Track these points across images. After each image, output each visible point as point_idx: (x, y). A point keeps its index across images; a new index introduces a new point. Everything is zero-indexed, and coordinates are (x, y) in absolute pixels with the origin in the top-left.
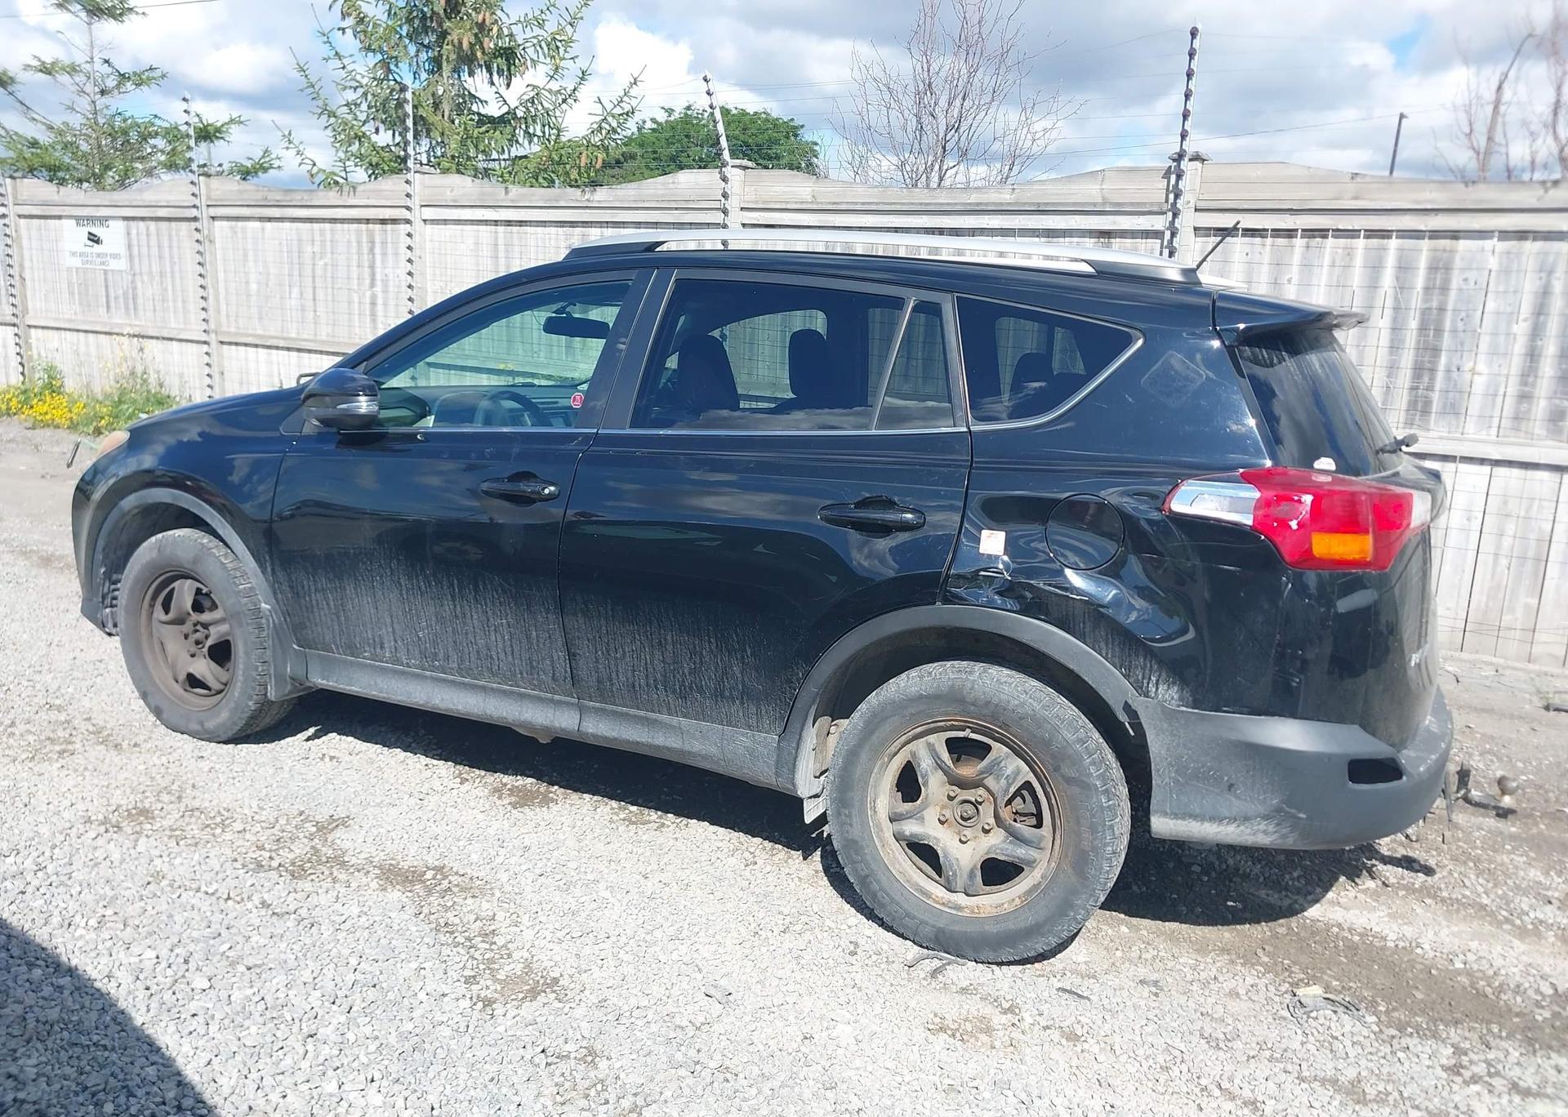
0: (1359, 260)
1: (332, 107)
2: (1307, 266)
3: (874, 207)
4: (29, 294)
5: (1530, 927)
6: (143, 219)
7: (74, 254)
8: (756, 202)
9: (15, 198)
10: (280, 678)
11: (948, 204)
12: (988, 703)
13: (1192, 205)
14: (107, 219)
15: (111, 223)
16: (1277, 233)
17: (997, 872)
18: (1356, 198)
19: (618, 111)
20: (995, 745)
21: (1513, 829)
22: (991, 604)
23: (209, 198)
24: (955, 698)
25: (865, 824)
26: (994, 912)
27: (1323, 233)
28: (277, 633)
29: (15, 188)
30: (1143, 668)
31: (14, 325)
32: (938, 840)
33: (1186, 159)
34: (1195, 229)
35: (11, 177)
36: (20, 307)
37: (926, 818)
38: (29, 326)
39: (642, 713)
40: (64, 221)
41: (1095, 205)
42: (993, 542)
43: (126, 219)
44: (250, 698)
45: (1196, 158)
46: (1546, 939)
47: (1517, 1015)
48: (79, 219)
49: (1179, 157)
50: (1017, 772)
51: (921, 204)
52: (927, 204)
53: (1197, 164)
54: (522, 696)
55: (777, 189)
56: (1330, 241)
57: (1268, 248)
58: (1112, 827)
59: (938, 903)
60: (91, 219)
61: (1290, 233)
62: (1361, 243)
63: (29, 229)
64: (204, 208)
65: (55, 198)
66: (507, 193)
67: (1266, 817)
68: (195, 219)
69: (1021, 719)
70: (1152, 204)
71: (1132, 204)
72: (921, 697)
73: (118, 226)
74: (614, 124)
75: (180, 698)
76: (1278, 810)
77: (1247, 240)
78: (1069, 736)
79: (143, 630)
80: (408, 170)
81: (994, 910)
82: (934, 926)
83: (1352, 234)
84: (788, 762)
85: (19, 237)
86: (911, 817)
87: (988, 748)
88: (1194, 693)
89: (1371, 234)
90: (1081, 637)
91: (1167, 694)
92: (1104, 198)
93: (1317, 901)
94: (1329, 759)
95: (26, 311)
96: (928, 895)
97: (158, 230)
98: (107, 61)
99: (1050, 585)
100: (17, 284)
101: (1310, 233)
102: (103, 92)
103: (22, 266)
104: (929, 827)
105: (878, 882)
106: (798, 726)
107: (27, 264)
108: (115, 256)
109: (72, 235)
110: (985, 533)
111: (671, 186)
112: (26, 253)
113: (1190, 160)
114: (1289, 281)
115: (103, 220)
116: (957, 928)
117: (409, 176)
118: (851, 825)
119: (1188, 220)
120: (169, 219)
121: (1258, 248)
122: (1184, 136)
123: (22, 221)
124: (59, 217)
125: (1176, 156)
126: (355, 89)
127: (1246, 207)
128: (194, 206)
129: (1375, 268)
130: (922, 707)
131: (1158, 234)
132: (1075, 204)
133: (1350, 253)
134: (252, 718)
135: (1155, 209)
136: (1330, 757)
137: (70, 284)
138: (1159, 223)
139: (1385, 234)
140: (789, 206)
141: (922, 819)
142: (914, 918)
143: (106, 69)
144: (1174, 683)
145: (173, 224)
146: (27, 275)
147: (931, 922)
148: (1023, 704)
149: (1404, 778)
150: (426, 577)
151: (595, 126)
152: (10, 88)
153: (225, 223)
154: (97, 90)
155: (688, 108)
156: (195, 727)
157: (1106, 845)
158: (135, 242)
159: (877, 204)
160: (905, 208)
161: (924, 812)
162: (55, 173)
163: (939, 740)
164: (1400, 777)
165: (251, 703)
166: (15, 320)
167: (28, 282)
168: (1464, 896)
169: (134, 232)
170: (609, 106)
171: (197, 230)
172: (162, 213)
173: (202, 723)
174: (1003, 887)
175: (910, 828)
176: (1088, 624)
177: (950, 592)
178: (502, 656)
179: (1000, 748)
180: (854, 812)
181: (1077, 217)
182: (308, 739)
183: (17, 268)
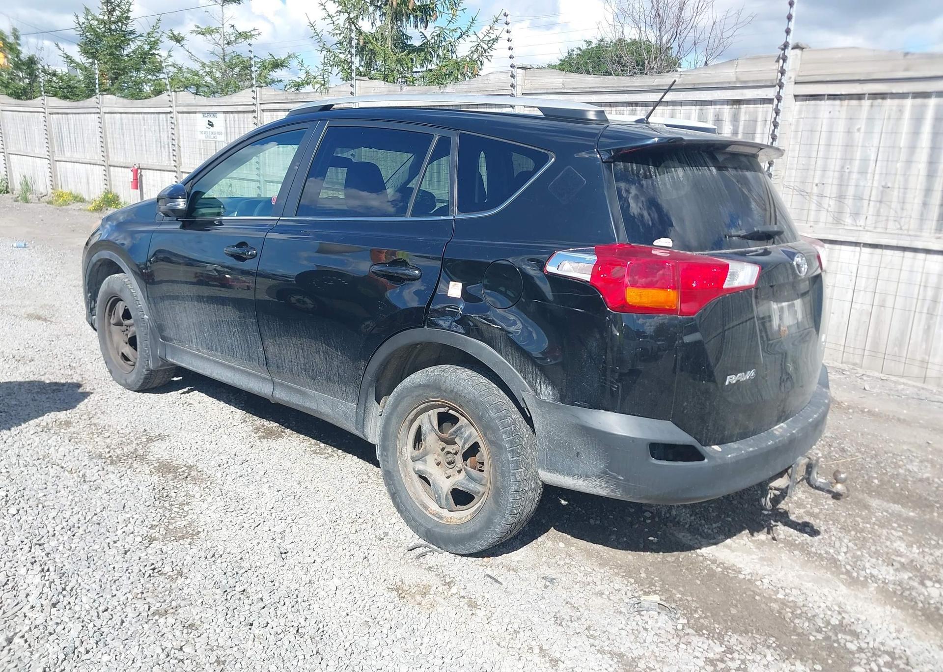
0: (907, 114)
1: (328, 46)
2: (870, 119)
3: (596, 90)
4: (182, 156)
5: (862, 579)
6: (232, 112)
7: (201, 132)
8: (530, 90)
9: (176, 102)
10: (154, 356)
11: (639, 86)
12: (452, 391)
13: (793, 79)
14: (216, 112)
15: (218, 115)
16: (851, 97)
17: (461, 497)
18: (906, 70)
19: (487, 38)
20: (461, 418)
21: (912, 514)
22: (449, 328)
23: (261, 99)
24: (434, 386)
25: (395, 462)
26: (458, 522)
27: (883, 96)
28: (152, 331)
29: (176, 97)
30: (532, 373)
31: (175, 171)
32: (431, 474)
33: (790, 48)
34: (795, 96)
35: (174, 91)
36: (178, 162)
37: (428, 461)
38: (182, 172)
39: (298, 387)
40: (197, 115)
41: (729, 83)
42: (455, 290)
43: (224, 112)
44: (143, 368)
45: (797, 47)
46: (868, 588)
47: (798, 635)
48: (203, 113)
49: (785, 46)
50: (470, 436)
51: (623, 87)
52: (627, 87)
53: (798, 51)
54: (249, 374)
55: (541, 81)
56: (888, 102)
57: (845, 108)
58: (514, 474)
59: (431, 513)
60: (209, 113)
61: (860, 97)
62: (909, 102)
63: (182, 119)
64: (259, 105)
65: (194, 102)
66: (401, 90)
67: (599, 477)
68: (254, 111)
69: (468, 402)
70: (766, 81)
71: (753, 81)
72: (420, 385)
73: (221, 116)
74: (486, 47)
75: (121, 366)
76: (605, 473)
77: (831, 102)
78: (492, 414)
79: (106, 328)
80: (352, 79)
81: (458, 521)
82: (425, 527)
83: (903, 96)
84: (361, 422)
85: (178, 123)
86: (418, 460)
87: (457, 420)
88: (561, 391)
89: (917, 95)
90: (500, 352)
91: (547, 392)
92: (737, 78)
93: (716, 544)
94: (633, 441)
95: (180, 164)
96: (426, 508)
97: (239, 118)
98: (233, 26)
99: (482, 318)
100: (177, 149)
101: (874, 96)
102: (228, 44)
103: (179, 139)
104: (430, 467)
105: (400, 498)
106: (364, 399)
107: (181, 138)
108: (220, 133)
109: (201, 121)
110: (452, 283)
111: (486, 82)
112: (181, 132)
113: (792, 49)
114: (859, 130)
115: (214, 113)
116: (437, 530)
117: (353, 82)
118: (388, 462)
119: (790, 90)
120: (244, 112)
121: (837, 108)
122: (788, 32)
123: (180, 115)
124: (195, 112)
125: (783, 47)
126: (340, 34)
127: (828, 79)
128: (254, 104)
129: (918, 120)
130: (421, 392)
131: (770, 101)
132: (717, 83)
133: (901, 111)
134: (146, 378)
135: (769, 84)
136: (634, 440)
137: (200, 149)
138: (771, 93)
139: (926, 95)
140: (548, 91)
141: (425, 461)
142: (416, 521)
143: (231, 30)
144: (549, 384)
145: (246, 115)
146: (181, 144)
147: (424, 524)
148: (469, 393)
149: (706, 460)
150: (204, 302)
151: (473, 49)
152: (183, 43)
153: (269, 113)
154: (225, 42)
155: (602, 40)
156: (123, 382)
157: (510, 485)
158: (228, 126)
159: (598, 87)
160: (614, 90)
161: (426, 457)
162: (198, 89)
163: (433, 414)
164: (703, 459)
165: (144, 370)
166: (175, 169)
167: (182, 148)
168: (827, 552)
169: (228, 120)
170: (481, 36)
171: (255, 117)
172: (240, 108)
173: (126, 380)
174: (465, 507)
175: (420, 466)
176: (502, 344)
177: (429, 319)
178: (238, 350)
179: (463, 420)
180: (390, 454)
181: (719, 92)
182: (184, 393)
183: (176, 141)
